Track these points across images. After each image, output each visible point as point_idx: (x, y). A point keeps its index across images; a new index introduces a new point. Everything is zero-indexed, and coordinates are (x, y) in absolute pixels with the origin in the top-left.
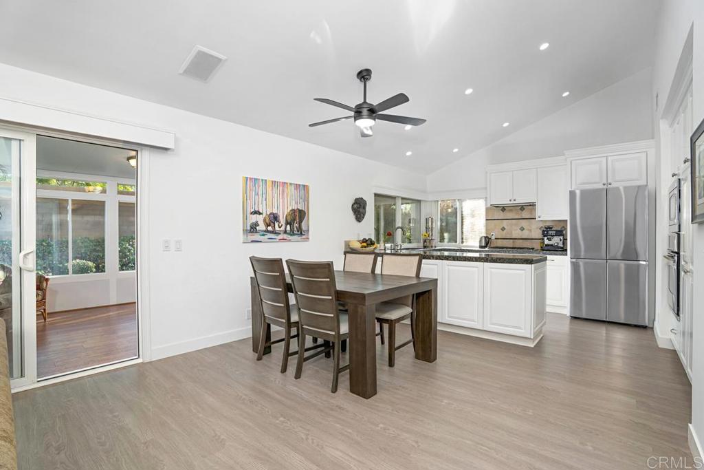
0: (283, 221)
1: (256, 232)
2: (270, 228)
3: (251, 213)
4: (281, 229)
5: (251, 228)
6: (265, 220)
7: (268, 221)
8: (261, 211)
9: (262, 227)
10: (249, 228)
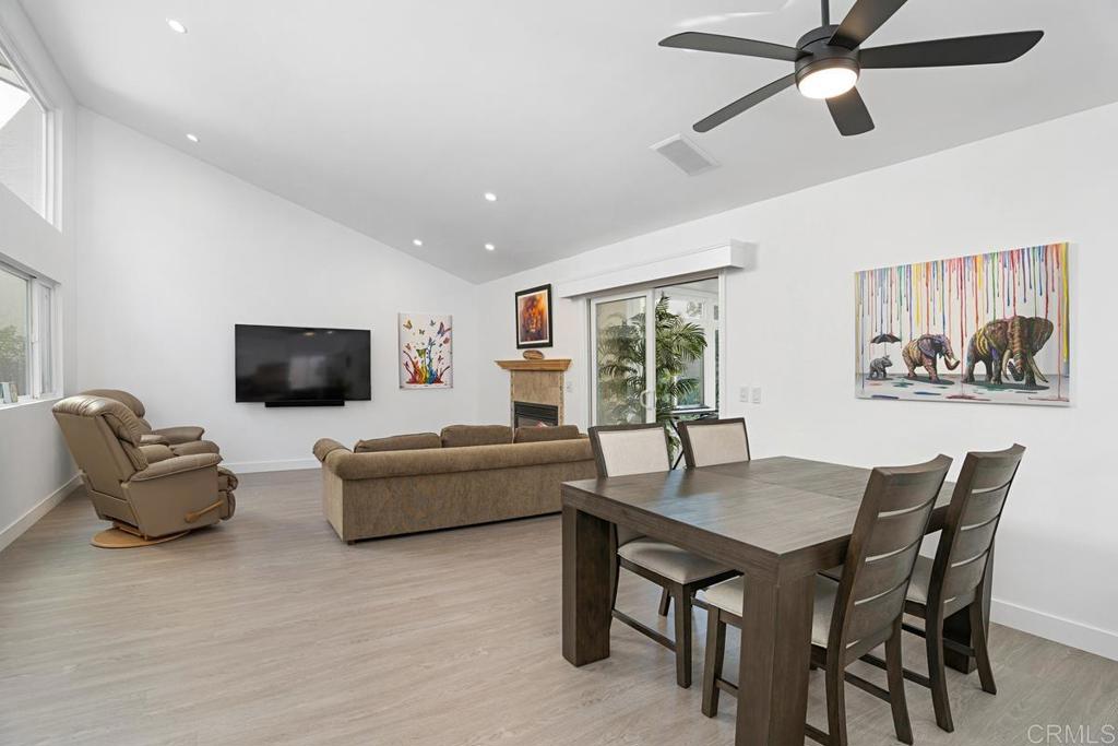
0: (960, 352)
1: (885, 377)
2: (920, 371)
3: (874, 341)
4: (957, 371)
5: (873, 369)
6: (907, 353)
7: (915, 354)
8: (897, 335)
9: (899, 367)
10: (867, 370)
